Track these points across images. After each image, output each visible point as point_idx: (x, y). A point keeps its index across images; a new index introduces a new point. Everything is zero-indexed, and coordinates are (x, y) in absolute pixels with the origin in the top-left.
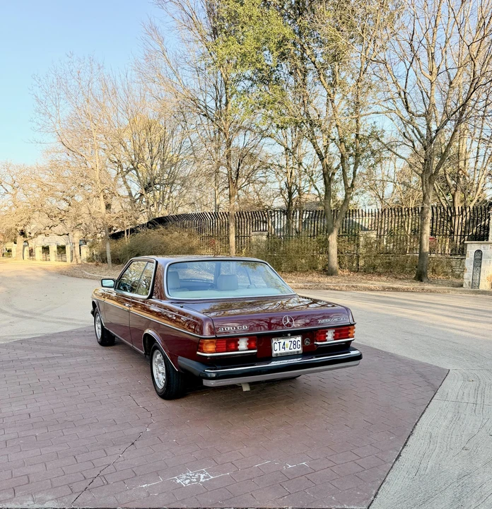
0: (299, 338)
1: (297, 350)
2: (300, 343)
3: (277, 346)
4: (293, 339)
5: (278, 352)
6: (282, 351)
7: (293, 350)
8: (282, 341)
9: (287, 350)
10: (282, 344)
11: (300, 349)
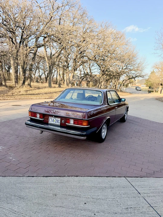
0: (60, 119)
1: (58, 124)
2: (60, 121)
3: (51, 120)
4: (57, 119)
5: (51, 122)
6: (52, 122)
7: (56, 123)
8: (53, 119)
9: (54, 123)
10: (52, 120)
11: (59, 124)
